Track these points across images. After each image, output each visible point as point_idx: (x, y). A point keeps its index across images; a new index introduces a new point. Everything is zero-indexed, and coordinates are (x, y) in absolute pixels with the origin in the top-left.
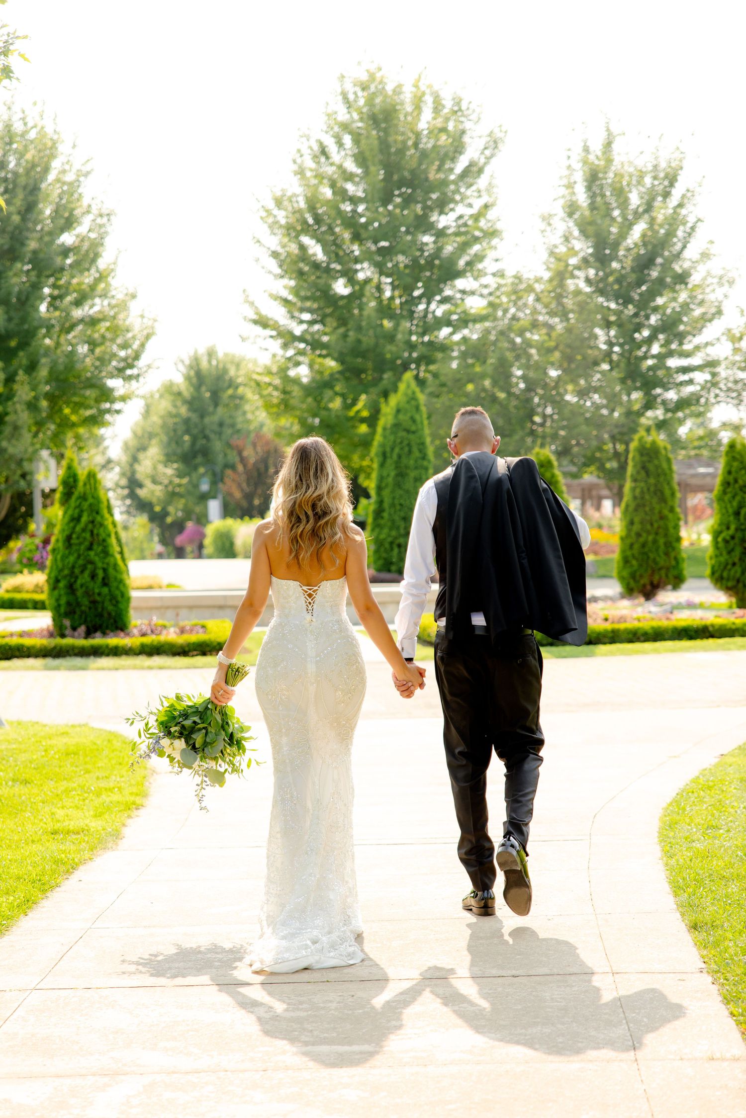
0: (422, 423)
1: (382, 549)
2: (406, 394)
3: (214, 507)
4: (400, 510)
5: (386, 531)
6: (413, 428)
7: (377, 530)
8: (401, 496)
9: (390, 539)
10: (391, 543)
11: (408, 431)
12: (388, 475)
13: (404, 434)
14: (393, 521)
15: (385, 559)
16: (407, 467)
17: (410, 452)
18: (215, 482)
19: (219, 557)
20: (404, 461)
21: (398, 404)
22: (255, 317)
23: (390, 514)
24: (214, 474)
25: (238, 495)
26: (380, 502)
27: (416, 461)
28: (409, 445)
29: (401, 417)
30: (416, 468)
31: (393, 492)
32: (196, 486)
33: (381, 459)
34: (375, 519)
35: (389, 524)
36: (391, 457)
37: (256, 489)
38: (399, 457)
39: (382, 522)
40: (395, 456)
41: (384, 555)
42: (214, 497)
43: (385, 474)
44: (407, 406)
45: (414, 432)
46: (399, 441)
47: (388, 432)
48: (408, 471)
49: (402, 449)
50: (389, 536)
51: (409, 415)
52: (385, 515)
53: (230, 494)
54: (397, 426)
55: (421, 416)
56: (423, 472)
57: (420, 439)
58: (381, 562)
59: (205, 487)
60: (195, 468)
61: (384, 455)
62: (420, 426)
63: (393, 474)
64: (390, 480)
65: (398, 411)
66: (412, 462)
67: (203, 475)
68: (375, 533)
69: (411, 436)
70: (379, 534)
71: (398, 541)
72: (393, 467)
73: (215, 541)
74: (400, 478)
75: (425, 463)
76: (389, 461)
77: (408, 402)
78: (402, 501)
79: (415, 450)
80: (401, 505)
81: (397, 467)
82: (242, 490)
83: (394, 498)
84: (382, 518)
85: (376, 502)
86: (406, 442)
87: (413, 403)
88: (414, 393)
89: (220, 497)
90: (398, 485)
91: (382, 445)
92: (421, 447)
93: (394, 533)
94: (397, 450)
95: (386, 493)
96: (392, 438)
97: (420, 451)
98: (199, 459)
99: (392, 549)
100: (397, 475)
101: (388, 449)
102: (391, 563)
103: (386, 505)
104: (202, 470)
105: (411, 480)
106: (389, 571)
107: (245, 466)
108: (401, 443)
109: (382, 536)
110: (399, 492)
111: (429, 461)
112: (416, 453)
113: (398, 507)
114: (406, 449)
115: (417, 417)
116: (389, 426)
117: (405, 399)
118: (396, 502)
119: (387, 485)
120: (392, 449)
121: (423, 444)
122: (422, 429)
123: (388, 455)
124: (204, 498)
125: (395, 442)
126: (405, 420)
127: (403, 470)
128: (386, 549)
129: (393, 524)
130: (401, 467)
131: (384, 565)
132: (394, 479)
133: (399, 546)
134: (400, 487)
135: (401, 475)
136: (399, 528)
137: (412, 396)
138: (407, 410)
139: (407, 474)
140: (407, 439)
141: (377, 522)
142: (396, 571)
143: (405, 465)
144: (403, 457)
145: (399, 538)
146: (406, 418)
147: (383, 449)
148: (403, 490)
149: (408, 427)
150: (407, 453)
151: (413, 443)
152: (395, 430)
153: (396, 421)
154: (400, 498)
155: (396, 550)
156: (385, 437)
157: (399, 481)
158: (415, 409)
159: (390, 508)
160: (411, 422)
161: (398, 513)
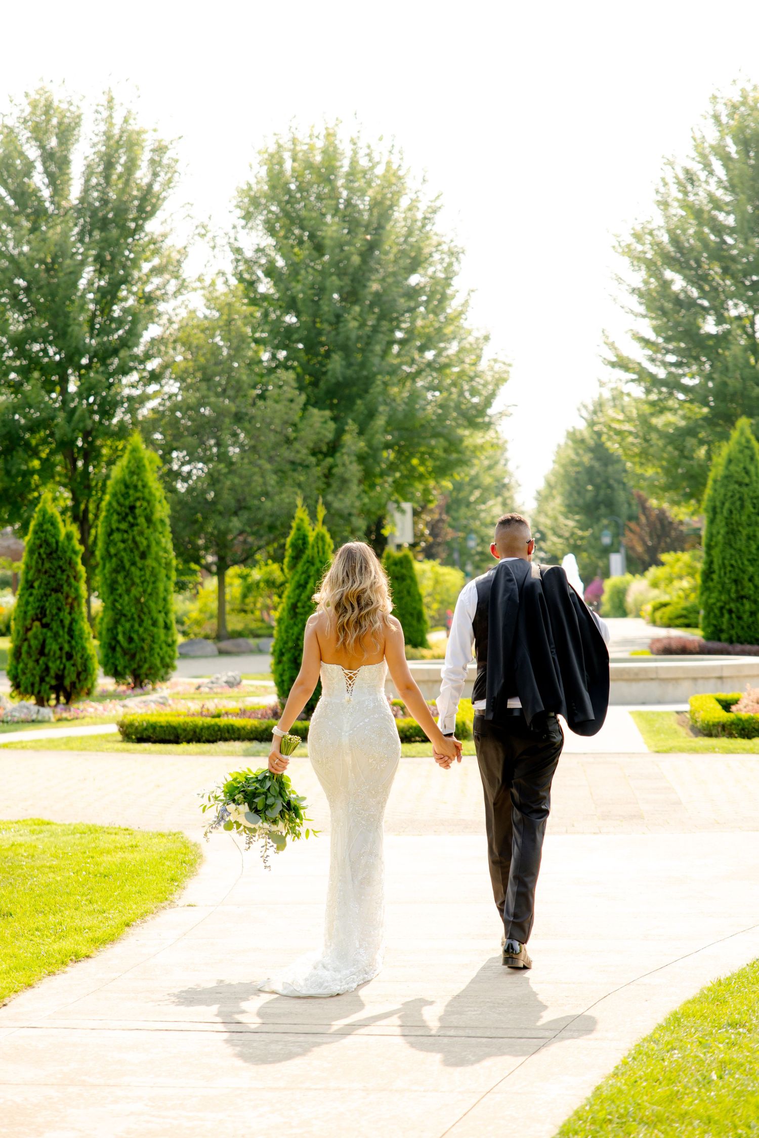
0: (757, 474)
1: (712, 615)
2: (739, 443)
3: (616, 560)
4: (730, 571)
5: (715, 595)
6: (747, 480)
7: (706, 594)
8: (731, 555)
9: (719, 604)
10: (722, 608)
11: (740, 484)
12: (718, 533)
13: (737, 486)
14: (723, 585)
15: (715, 626)
16: (739, 524)
17: (742, 506)
18: (616, 535)
19: (615, 616)
20: (736, 516)
21: (729, 455)
22: (614, 359)
23: (720, 577)
24: (617, 525)
25: (640, 549)
27: (749, 517)
28: (741, 499)
29: (732, 468)
30: (749, 525)
31: (722, 551)
32: (597, 538)
33: (711, 515)
35: (719, 587)
36: (722, 512)
37: (659, 543)
38: (731, 512)
39: (711, 584)
40: (726, 512)
41: (715, 622)
42: (617, 551)
43: (714, 532)
44: (740, 456)
45: (747, 485)
46: (730, 494)
47: (719, 484)
49: (733, 503)
50: (718, 600)
51: (742, 465)
52: (715, 576)
53: (632, 548)
54: (728, 477)
55: (756, 467)
58: (710, 630)
59: (606, 540)
60: (598, 520)
61: (714, 510)
62: (754, 477)
63: (722, 531)
64: (720, 537)
65: (730, 461)
66: (744, 518)
67: (606, 527)
68: (704, 598)
69: (745, 490)
70: (709, 597)
71: (727, 607)
72: (723, 523)
73: (611, 599)
74: (731, 536)
76: (719, 517)
77: (741, 451)
78: (733, 562)
80: (732, 566)
81: (727, 524)
82: (645, 543)
83: (724, 558)
84: (712, 580)
86: (737, 496)
87: (747, 452)
88: (748, 442)
89: (623, 550)
90: (729, 544)
91: (712, 499)
92: (755, 501)
93: (724, 597)
94: (727, 505)
95: (716, 552)
96: (722, 491)
97: (754, 505)
98: (603, 510)
99: (722, 615)
100: (727, 533)
101: (718, 504)
102: (721, 631)
103: (716, 567)
104: (605, 522)
105: (744, 537)
106: (719, 640)
107: (647, 518)
108: (732, 497)
109: (712, 601)
110: (730, 552)
113: (729, 568)
114: (738, 503)
115: (751, 467)
116: (719, 478)
117: (737, 448)
118: (726, 562)
119: (716, 545)
120: (723, 504)
123: (718, 510)
124: (606, 551)
125: (725, 495)
126: (737, 472)
127: (735, 527)
128: (715, 615)
129: (723, 587)
130: (732, 524)
131: (713, 633)
132: (724, 537)
133: (730, 612)
134: (731, 546)
135: (732, 532)
136: (729, 592)
137: (745, 444)
138: (739, 461)
139: (739, 531)
140: (739, 492)
141: (707, 585)
142: (726, 640)
143: (737, 522)
144: (735, 512)
145: (729, 603)
146: (739, 469)
147: (712, 504)
148: (735, 549)
149: (740, 479)
150: (739, 508)
151: (746, 496)
152: (726, 482)
153: (727, 473)
154: (731, 559)
155: (727, 616)
156: (715, 490)
157: (730, 540)
158: (748, 459)
159: (720, 569)
160: (743, 474)
161: (728, 575)
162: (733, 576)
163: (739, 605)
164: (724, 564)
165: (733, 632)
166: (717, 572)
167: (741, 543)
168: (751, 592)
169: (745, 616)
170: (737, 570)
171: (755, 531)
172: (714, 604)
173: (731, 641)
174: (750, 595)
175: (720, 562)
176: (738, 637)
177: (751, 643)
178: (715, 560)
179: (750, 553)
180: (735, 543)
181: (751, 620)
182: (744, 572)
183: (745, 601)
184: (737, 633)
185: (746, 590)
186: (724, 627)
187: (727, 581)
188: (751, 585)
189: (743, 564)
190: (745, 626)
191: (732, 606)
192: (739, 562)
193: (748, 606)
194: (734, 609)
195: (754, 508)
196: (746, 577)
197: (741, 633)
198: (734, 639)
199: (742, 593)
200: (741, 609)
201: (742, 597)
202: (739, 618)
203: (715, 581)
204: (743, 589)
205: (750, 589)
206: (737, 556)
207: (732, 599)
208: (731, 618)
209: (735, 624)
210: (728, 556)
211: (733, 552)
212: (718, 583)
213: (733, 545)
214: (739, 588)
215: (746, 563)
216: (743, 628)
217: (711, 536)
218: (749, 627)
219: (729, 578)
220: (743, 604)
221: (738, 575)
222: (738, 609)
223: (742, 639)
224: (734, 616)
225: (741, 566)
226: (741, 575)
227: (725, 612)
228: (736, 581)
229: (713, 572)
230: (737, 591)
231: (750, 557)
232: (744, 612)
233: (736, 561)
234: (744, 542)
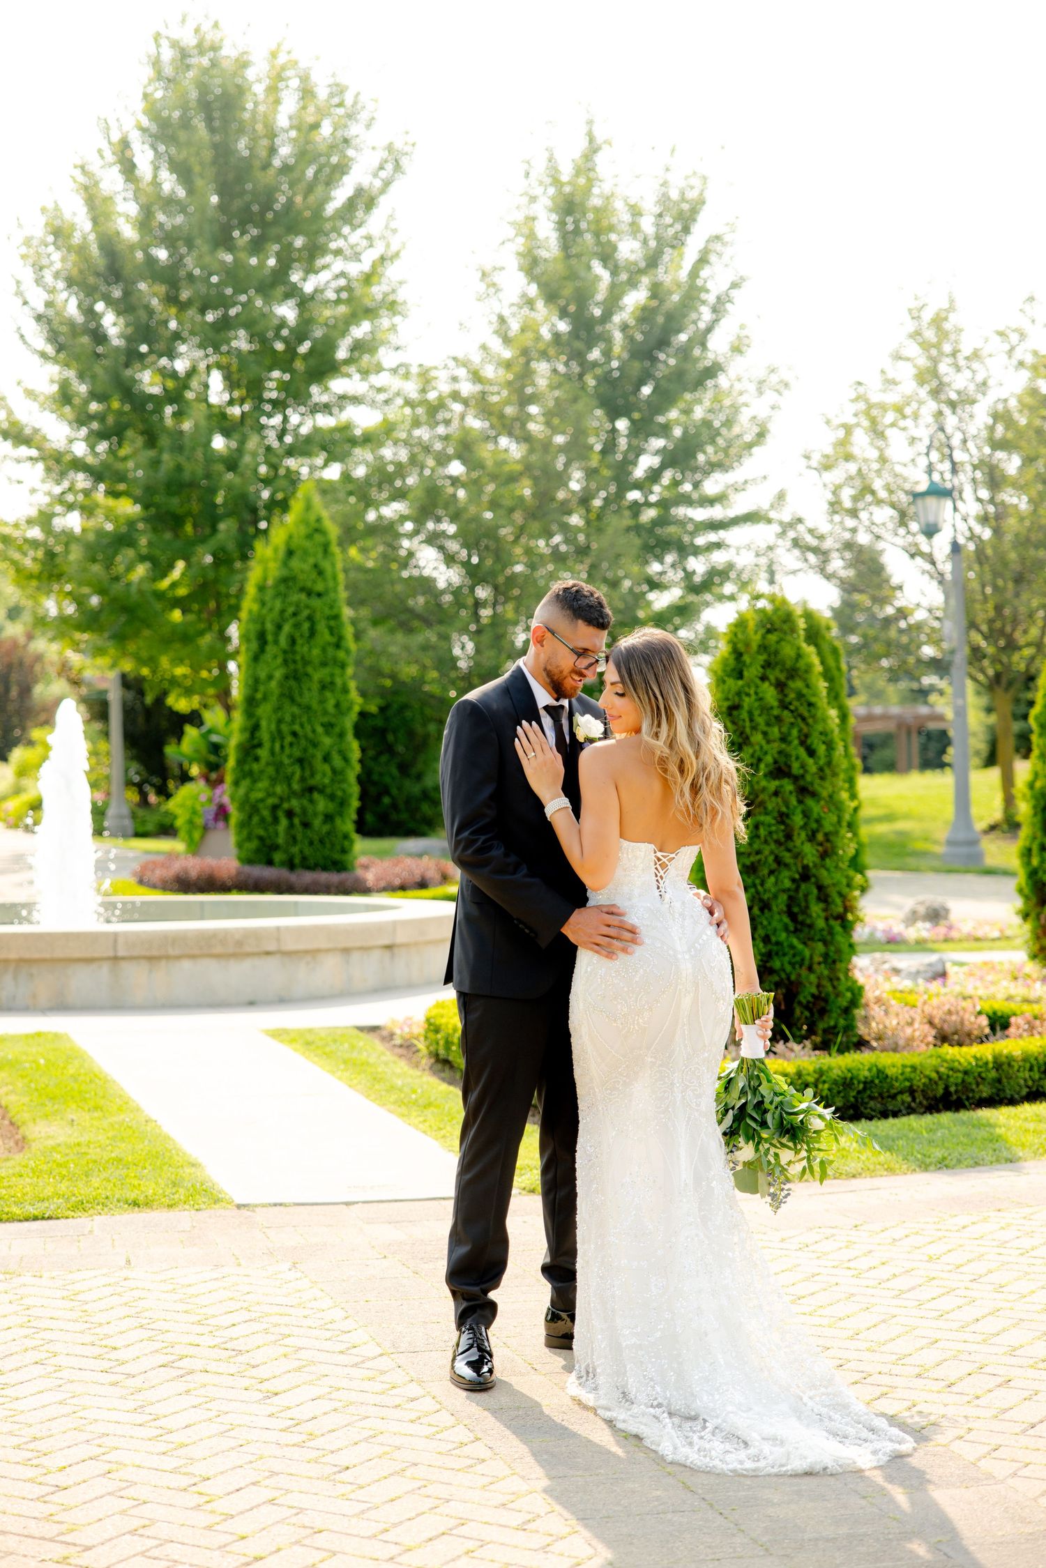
0: (335, 578)
1: (256, 819)
2: (305, 522)
4: (291, 745)
5: (263, 784)
6: (319, 587)
7: (245, 783)
8: (294, 717)
9: (270, 801)
10: (275, 808)
11: (309, 592)
12: (270, 677)
13: (303, 596)
14: (279, 766)
15: (261, 839)
16: (306, 662)
17: (313, 632)
20: (302, 648)
23: (272, 753)
26: (254, 729)
27: (324, 650)
28: (310, 618)
29: (295, 563)
30: (324, 664)
31: (278, 709)
33: (254, 645)
34: (240, 762)
35: (271, 770)
36: (276, 642)
38: (293, 641)
39: (255, 767)
40: (283, 641)
41: (261, 832)
43: (262, 673)
45: (319, 595)
46: (291, 610)
47: (269, 593)
48: (310, 670)
49: (297, 626)
50: (269, 795)
51: (311, 561)
52: (263, 753)
54: (287, 581)
55: (333, 565)
56: (337, 671)
57: (331, 607)
58: (254, 844)
61: (262, 637)
62: (331, 584)
63: (278, 674)
64: (273, 684)
65: (290, 553)
66: (316, 652)
68: (242, 791)
69: (316, 603)
70: (251, 790)
71: (286, 806)
72: (279, 660)
74: (292, 683)
75: (341, 655)
76: (270, 649)
77: (309, 537)
78: (297, 728)
79: (322, 627)
80: (294, 734)
81: (285, 662)
83: (280, 721)
84: (257, 759)
85: (243, 730)
86: (306, 613)
87: (318, 538)
88: (319, 520)
90: (289, 696)
91: (259, 619)
92: (332, 623)
93: (279, 789)
94: (287, 628)
95: (265, 711)
96: (278, 605)
97: (331, 630)
99: (276, 820)
100: (287, 677)
101: (269, 627)
102: (275, 847)
103: (264, 735)
105: (315, 686)
106: (270, 863)
108: (295, 614)
109: (256, 795)
110: (290, 710)
111: (348, 652)
112: (324, 636)
113: (289, 739)
114: (306, 626)
115: (326, 565)
116: (270, 582)
117: (303, 530)
118: (285, 728)
119: (265, 698)
120: (279, 627)
121: (336, 617)
122: (335, 591)
123: (270, 638)
125: (283, 611)
126: (302, 571)
127: (299, 666)
128: (263, 820)
129: (277, 771)
130: (295, 662)
131: (258, 851)
132: (281, 685)
133: (290, 814)
134: (293, 700)
135: (296, 676)
136: (288, 779)
137: (316, 525)
138: (305, 552)
139: (307, 675)
140: (307, 607)
141: (246, 768)
142: (283, 864)
143: (303, 658)
144: (299, 641)
145: (288, 799)
146: (306, 567)
147: (258, 627)
148: (299, 705)
149: (309, 584)
150: (307, 634)
151: (318, 616)
152: (282, 588)
153: (285, 573)
154: (293, 722)
155: (284, 822)
156: (263, 604)
157: (290, 689)
158: (320, 550)
159: (273, 740)
160: (314, 575)
161: (287, 751)
162: (297, 753)
163: (305, 802)
164: (279, 731)
165: (295, 850)
166: (267, 745)
167: (310, 696)
168: (327, 781)
169: (317, 823)
170: (303, 742)
171: (332, 675)
172: (262, 800)
173: (291, 866)
174: (324, 787)
175: (273, 727)
176: (304, 859)
177: (325, 869)
178: (264, 724)
179: (325, 713)
180: (301, 694)
181: (326, 828)
182: (315, 745)
183: (316, 795)
184: (301, 852)
185: (318, 777)
186: (281, 840)
187: (286, 761)
188: (327, 768)
189: (314, 731)
190: (316, 838)
191: (295, 804)
192: (308, 728)
193: (322, 804)
194: (298, 810)
195: (332, 634)
196: (319, 755)
197: (307, 851)
198: (297, 861)
199: (312, 782)
200: (310, 808)
201: (311, 790)
202: (306, 825)
203: (263, 761)
204: (312, 775)
205: (324, 775)
206: (304, 719)
207: (294, 793)
208: (291, 826)
209: (299, 837)
210: (288, 718)
211: (295, 710)
212: (268, 764)
213: (298, 699)
214: (307, 773)
215: (320, 730)
216: (311, 843)
217: (254, 684)
218: (322, 841)
219: (290, 756)
220: (312, 801)
221: (305, 750)
222: (304, 811)
223: (311, 862)
224: (296, 821)
225: (310, 735)
226: (311, 750)
227: (281, 814)
228: (300, 761)
229: (260, 745)
230: (303, 779)
231: (325, 720)
232: (315, 814)
233: (302, 726)
234: (315, 693)
